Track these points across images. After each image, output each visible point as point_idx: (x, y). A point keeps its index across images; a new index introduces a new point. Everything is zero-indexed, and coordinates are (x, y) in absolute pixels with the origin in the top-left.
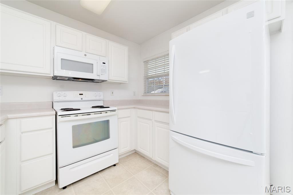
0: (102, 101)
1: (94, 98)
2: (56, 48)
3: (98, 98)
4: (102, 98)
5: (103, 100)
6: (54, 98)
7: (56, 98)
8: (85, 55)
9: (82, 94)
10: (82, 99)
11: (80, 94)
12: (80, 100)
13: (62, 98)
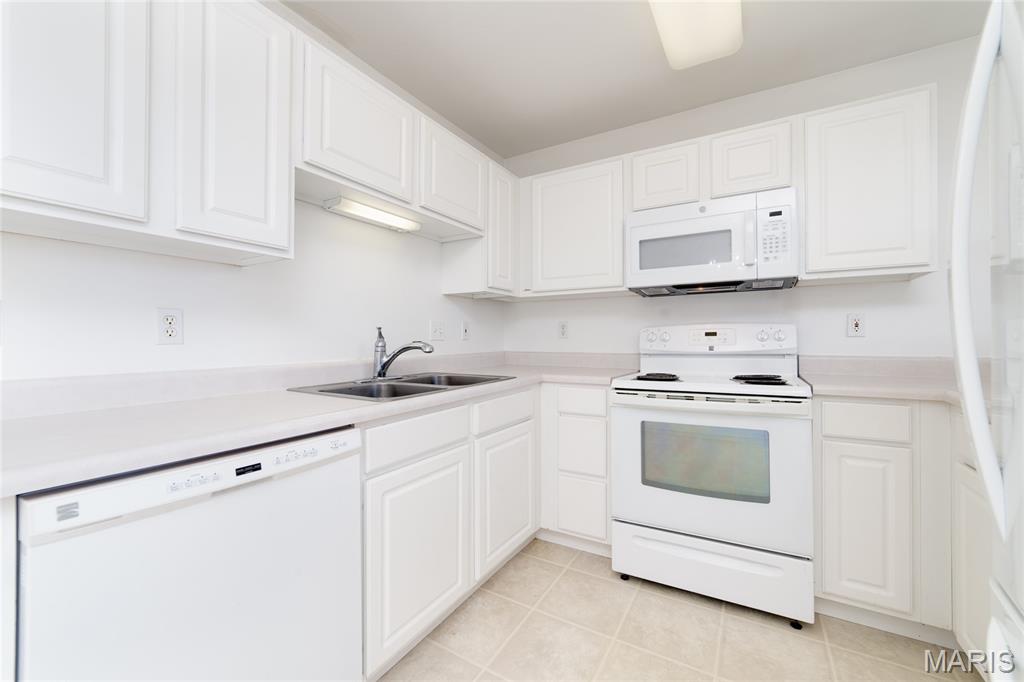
1: (757, 347)
3: (771, 346)
4: (789, 344)
5: (798, 355)
6: (643, 345)
8: (703, 209)
9: (715, 334)
10: (711, 348)
11: (707, 334)
12: (707, 350)
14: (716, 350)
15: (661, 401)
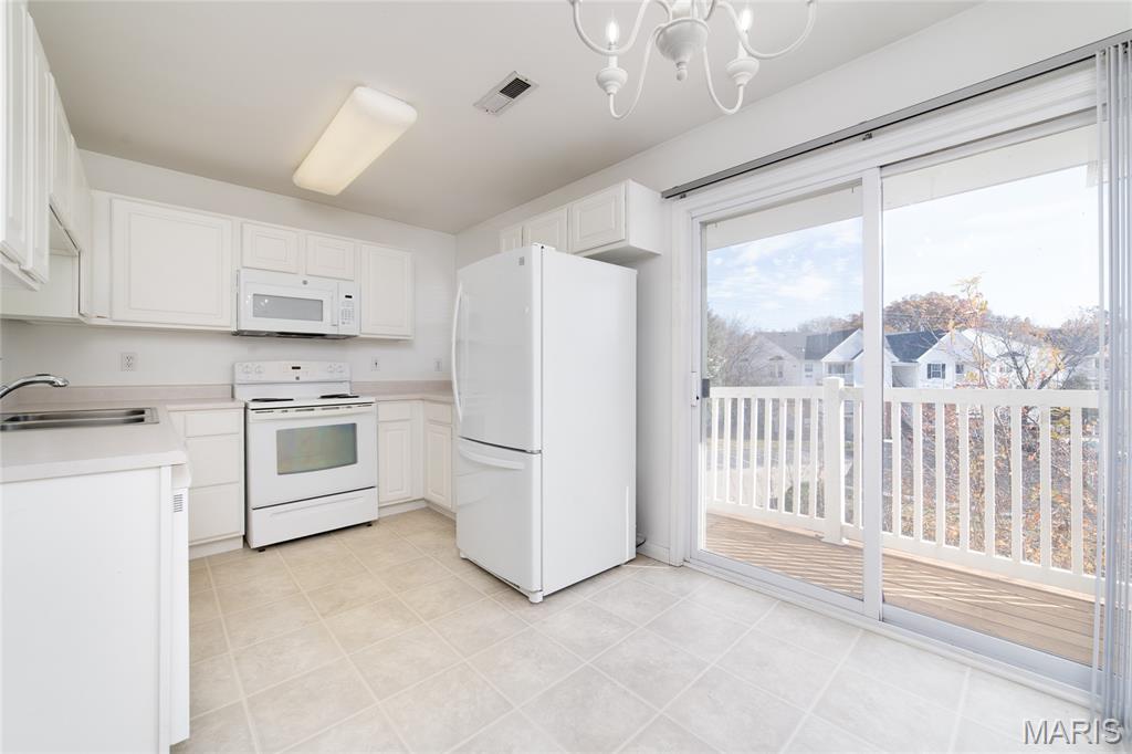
0: (348, 384)
1: (327, 377)
2: (243, 271)
3: (336, 376)
4: (346, 375)
5: (350, 382)
6: (237, 377)
7: (240, 377)
8: (305, 283)
9: (299, 368)
10: (298, 378)
11: (293, 368)
12: (295, 380)
13: (254, 377)
14: (301, 379)
15: (292, 413)
